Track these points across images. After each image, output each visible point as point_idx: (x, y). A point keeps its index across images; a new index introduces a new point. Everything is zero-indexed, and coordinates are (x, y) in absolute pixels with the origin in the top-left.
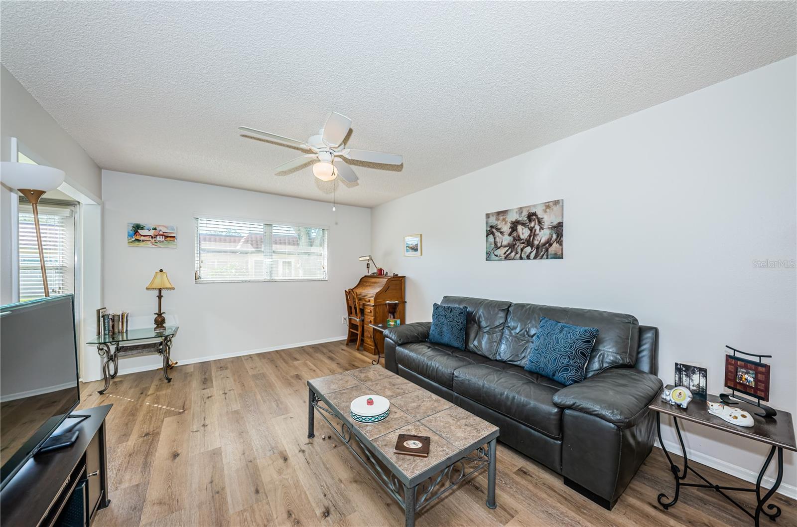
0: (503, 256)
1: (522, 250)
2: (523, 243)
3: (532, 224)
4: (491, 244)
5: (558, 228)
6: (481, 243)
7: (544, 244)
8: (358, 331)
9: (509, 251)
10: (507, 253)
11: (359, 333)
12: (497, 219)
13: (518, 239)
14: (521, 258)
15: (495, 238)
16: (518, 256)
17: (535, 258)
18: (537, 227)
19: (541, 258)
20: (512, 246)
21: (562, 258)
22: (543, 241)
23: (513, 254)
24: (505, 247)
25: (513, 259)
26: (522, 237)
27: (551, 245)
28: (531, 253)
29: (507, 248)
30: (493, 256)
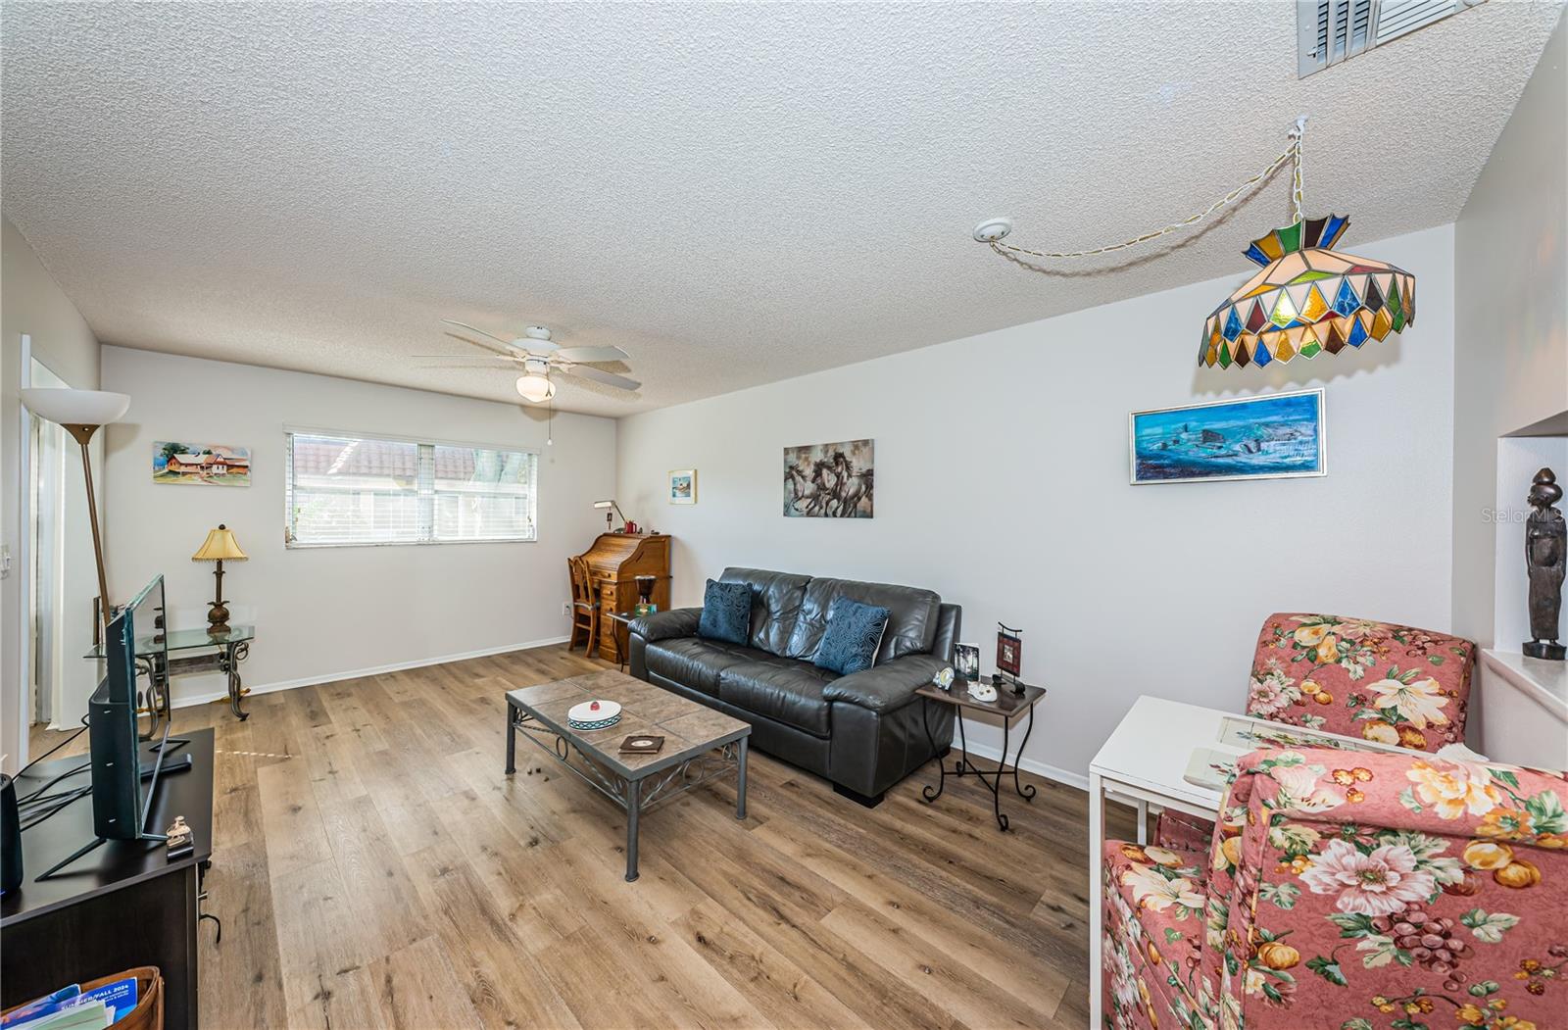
0: (805, 511)
1: (827, 504)
2: (829, 494)
4: (790, 493)
5: (868, 477)
6: (778, 493)
7: (852, 498)
8: (589, 625)
9: (812, 505)
10: (810, 507)
11: (591, 629)
12: (798, 458)
13: (822, 487)
14: (826, 515)
15: (795, 484)
16: (823, 511)
17: (842, 516)
18: (845, 474)
19: (849, 517)
20: (815, 497)
21: (872, 517)
22: (851, 492)
23: (817, 508)
24: (807, 497)
25: (817, 516)
26: (827, 485)
27: (859, 499)
28: (838, 507)
29: (810, 500)
30: (793, 510)
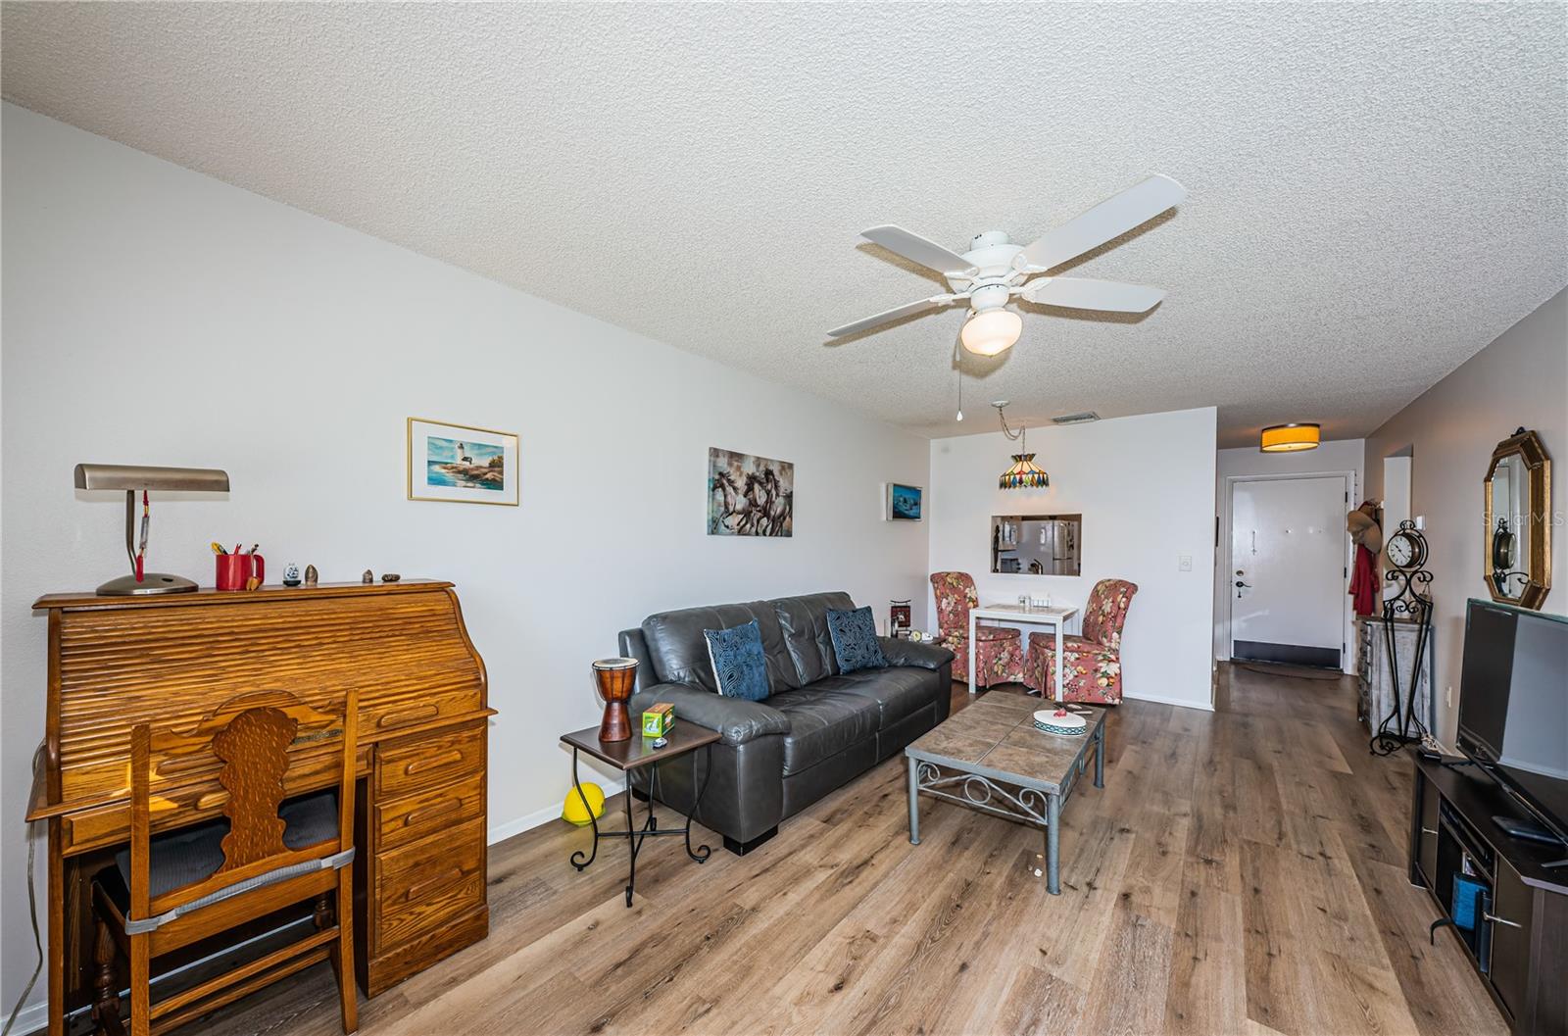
0: (737, 528)
1: (758, 521)
2: (760, 511)
3: (769, 487)
4: (719, 505)
5: (789, 497)
6: (701, 507)
7: (779, 517)
9: (744, 522)
10: (742, 524)
12: (730, 464)
13: (753, 503)
14: (757, 534)
15: (725, 496)
16: (754, 530)
18: (774, 492)
19: (776, 535)
20: (747, 514)
21: (792, 537)
22: (779, 511)
23: (748, 526)
24: (739, 513)
25: (748, 534)
26: (759, 502)
27: (784, 519)
28: (767, 526)
29: (741, 516)
30: (723, 527)
